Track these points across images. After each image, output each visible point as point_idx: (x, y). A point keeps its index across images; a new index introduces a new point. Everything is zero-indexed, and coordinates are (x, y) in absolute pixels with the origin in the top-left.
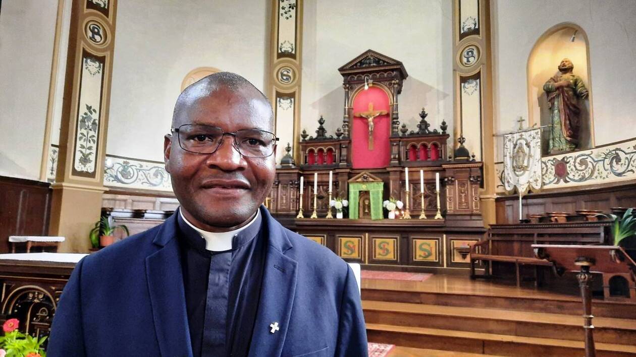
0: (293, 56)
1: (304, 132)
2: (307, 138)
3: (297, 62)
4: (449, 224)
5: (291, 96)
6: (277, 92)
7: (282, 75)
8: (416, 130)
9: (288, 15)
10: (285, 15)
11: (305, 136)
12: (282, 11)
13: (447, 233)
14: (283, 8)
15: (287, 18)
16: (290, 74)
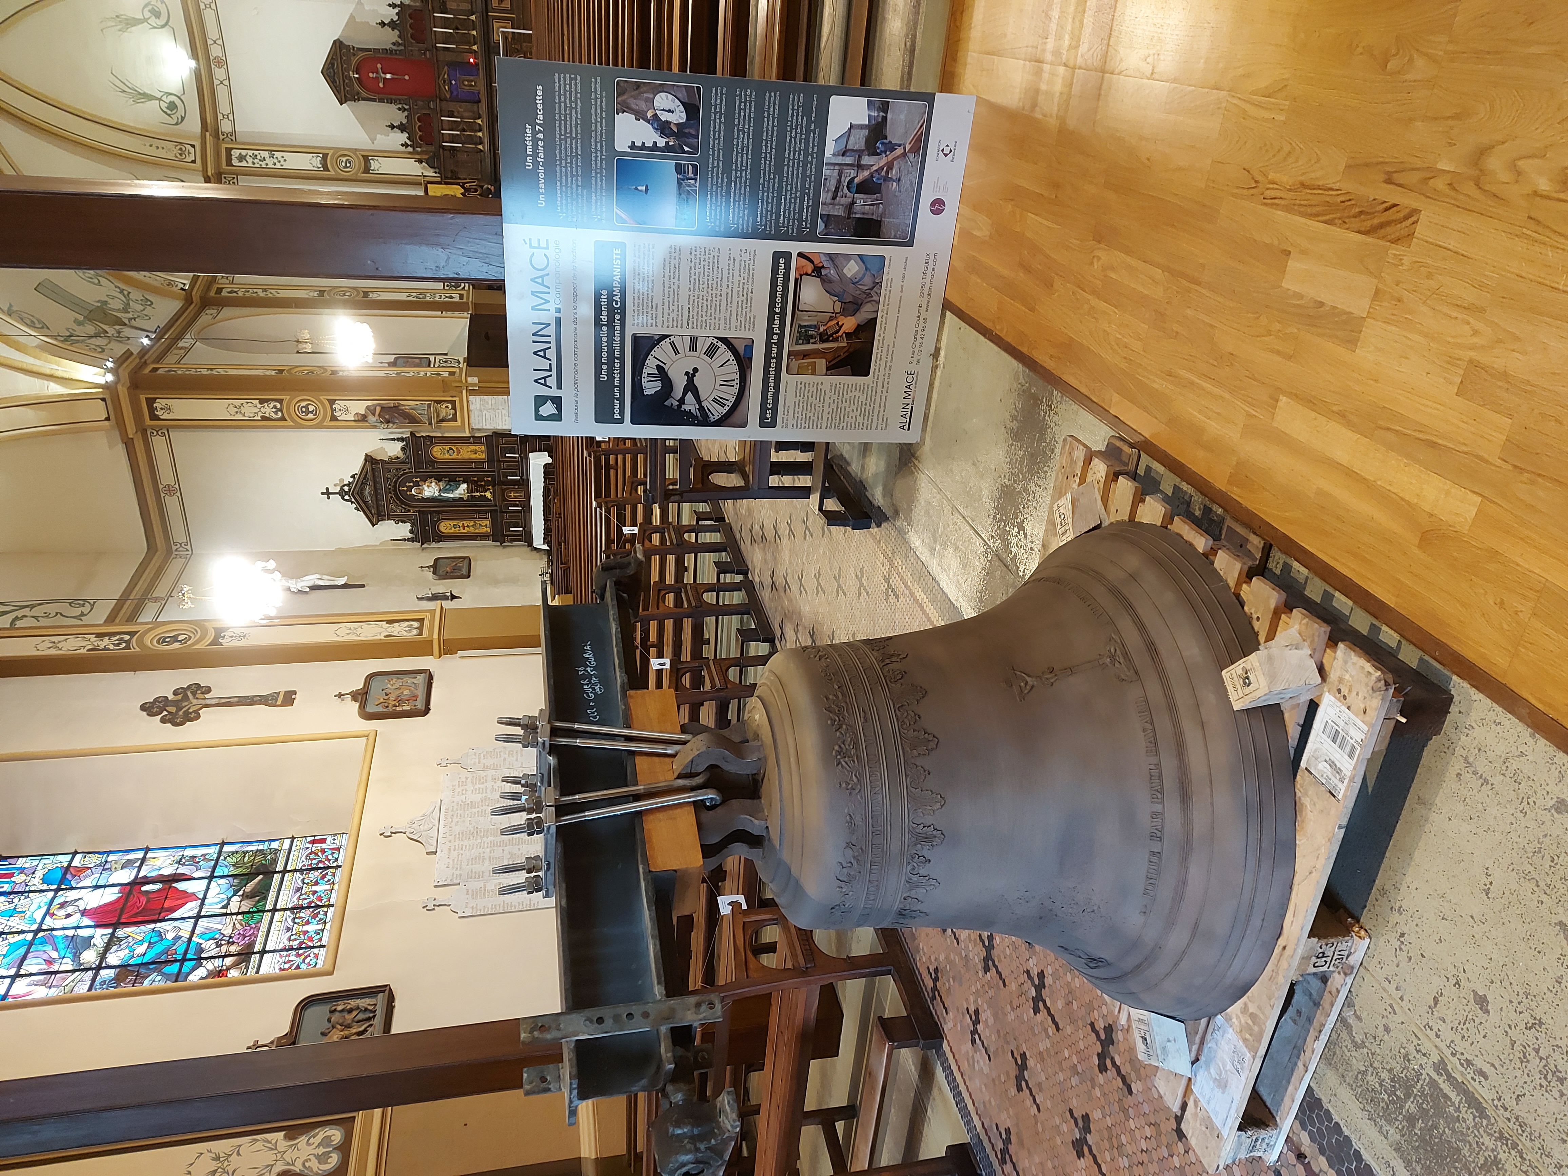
0: (325, 156)
1: (402, 145)
2: (408, 142)
3: (331, 153)
4: (480, 10)
5: (366, 158)
6: (364, 173)
7: (346, 167)
8: (397, 32)
9: (282, 160)
10: (282, 163)
11: (405, 145)
12: (278, 166)
13: (487, 12)
14: (275, 164)
15: (285, 160)
16: (344, 159)
